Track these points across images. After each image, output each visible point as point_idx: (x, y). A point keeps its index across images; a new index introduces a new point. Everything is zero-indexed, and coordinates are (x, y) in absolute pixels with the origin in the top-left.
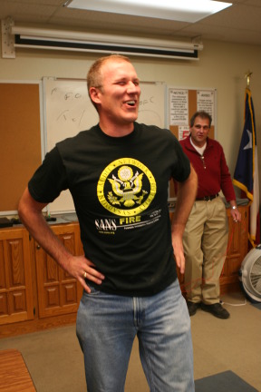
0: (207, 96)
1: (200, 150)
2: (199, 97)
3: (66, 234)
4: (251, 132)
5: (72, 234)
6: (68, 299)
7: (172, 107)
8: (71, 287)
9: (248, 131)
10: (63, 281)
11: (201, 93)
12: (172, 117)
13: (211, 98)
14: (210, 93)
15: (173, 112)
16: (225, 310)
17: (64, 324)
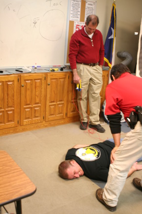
0: (91, 5)
1: (91, 36)
2: (87, 5)
3: (9, 81)
4: (114, 29)
5: (13, 81)
6: (9, 119)
7: (72, 9)
8: (11, 112)
9: (112, 28)
10: (7, 109)
11: (88, 3)
12: (71, 15)
13: (93, 7)
14: (93, 3)
15: (72, 12)
16: (103, 128)
17: (6, 134)
